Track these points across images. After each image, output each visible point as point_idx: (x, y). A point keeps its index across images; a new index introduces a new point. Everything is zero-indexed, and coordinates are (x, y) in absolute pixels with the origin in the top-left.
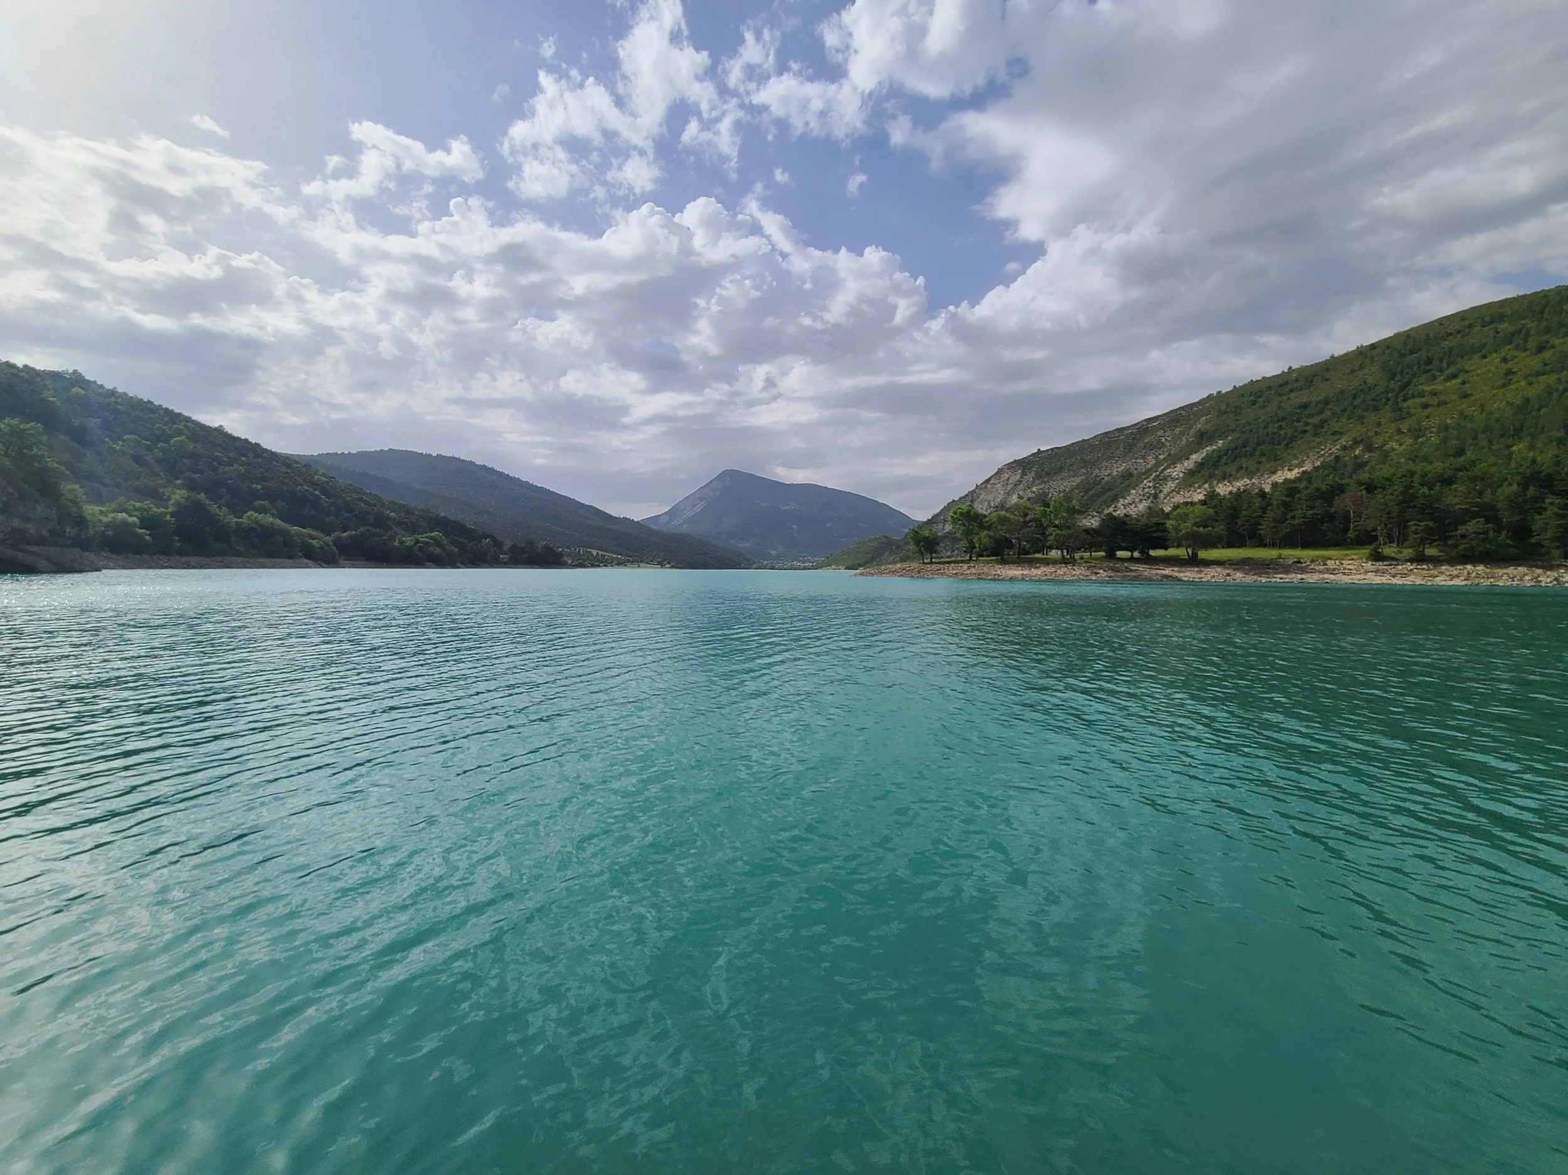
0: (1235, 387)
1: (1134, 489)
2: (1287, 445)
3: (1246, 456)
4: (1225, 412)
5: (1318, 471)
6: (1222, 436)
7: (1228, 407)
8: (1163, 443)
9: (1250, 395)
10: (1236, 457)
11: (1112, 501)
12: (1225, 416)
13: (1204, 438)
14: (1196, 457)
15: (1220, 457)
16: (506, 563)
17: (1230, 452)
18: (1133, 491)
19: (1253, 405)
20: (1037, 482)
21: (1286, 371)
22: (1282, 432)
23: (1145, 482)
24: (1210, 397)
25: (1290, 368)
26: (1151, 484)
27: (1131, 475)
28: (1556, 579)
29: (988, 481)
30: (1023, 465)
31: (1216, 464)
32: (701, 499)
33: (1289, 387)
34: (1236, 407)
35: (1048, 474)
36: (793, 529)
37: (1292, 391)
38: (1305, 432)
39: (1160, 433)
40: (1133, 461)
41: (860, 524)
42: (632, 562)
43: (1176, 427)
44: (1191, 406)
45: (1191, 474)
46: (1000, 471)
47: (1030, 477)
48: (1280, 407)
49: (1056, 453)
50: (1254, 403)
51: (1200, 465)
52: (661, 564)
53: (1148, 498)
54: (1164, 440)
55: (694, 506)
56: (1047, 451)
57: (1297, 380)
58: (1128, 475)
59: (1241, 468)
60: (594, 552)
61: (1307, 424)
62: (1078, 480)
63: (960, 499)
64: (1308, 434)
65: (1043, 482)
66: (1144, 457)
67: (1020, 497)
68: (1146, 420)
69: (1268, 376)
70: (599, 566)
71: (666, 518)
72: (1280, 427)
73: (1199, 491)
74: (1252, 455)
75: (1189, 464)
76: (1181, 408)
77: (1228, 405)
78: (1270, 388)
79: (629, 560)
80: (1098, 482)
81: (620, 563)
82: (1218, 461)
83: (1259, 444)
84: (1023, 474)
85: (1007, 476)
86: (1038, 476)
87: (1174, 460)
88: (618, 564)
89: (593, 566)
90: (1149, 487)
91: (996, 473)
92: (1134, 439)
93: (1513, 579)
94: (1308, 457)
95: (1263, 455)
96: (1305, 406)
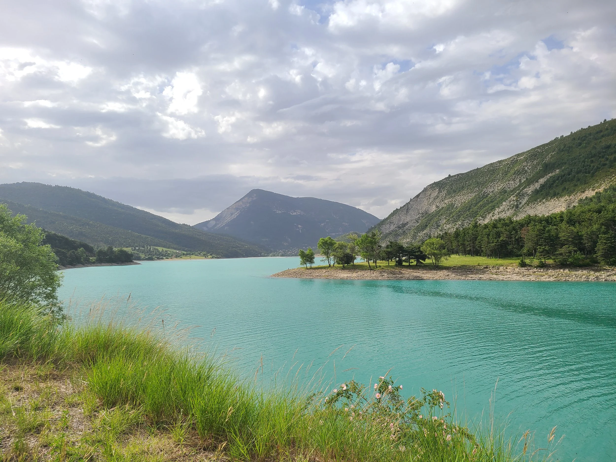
0: (572, 133)
1: (505, 201)
2: (593, 174)
3: (569, 181)
4: (563, 151)
5: (607, 192)
6: (559, 166)
7: (565, 147)
8: (526, 171)
9: (579, 139)
10: (563, 182)
11: (492, 209)
12: (563, 153)
13: (548, 168)
14: (542, 181)
15: (554, 181)
16: (94, 263)
17: (560, 178)
18: (504, 203)
19: (580, 145)
20: (448, 197)
21: (603, 122)
22: (592, 165)
23: (512, 197)
24: (556, 139)
25: (605, 120)
26: (515, 199)
27: (505, 192)
28: (597, 277)
29: (418, 196)
30: (438, 185)
31: (550, 187)
32: (237, 209)
33: (602, 134)
34: (569, 147)
35: (455, 191)
36: (299, 228)
37: (603, 136)
38: (605, 165)
39: (525, 164)
40: (507, 182)
41: (344, 223)
42: (187, 255)
43: (535, 159)
44: (544, 146)
45: (536, 192)
46: (425, 190)
47: (444, 193)
48: (594, 148)
49: (460, 178)
50: (580, 144)
51: (542, 186)
52: (205, 256)
53: (513, 207)
54: (526, 168)
55: (232, 214)
56: (455, 176)
57: (607, 129)
58: (504, 192)
59: (565, 188)
60: (160, 249)
61: (607, 159)
62: (473, 195)
63: (401, 208)
64: (606, 166)
65: (452, 197)
66: (514, 180)
67: (437, 207)
68: (516, 155)
69: (592, 125)
70: (162, 259)
71: (214, 223)
72: (592, 162)
73: (540, 203)
74: (572, 180)
75: (537, 186)
76: (538, 147)
77: (565, 145)
78: (590, 134)
79: (184, 254)
80: (485, 196)
81: (177, 256)
82: (552, 184)
83: (578, 173)
84: (440, 191)
85: (430, 193)
86: (449, 193)
87: (529, 182)
88: (177, 257)
89: (158, 259)
90: (514, 201)
91: (423, 191)
92: (508, 168)
93: (577, 277)
94: (604, 182)
95: (579, 180)
96: (608, 147)
